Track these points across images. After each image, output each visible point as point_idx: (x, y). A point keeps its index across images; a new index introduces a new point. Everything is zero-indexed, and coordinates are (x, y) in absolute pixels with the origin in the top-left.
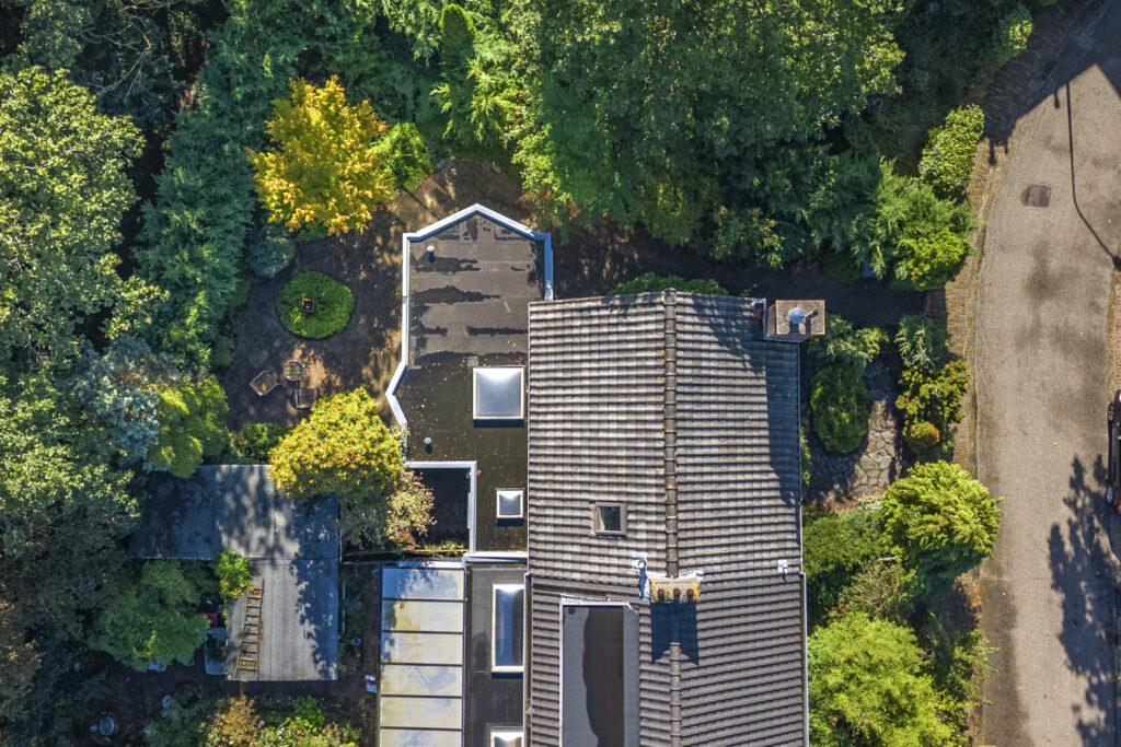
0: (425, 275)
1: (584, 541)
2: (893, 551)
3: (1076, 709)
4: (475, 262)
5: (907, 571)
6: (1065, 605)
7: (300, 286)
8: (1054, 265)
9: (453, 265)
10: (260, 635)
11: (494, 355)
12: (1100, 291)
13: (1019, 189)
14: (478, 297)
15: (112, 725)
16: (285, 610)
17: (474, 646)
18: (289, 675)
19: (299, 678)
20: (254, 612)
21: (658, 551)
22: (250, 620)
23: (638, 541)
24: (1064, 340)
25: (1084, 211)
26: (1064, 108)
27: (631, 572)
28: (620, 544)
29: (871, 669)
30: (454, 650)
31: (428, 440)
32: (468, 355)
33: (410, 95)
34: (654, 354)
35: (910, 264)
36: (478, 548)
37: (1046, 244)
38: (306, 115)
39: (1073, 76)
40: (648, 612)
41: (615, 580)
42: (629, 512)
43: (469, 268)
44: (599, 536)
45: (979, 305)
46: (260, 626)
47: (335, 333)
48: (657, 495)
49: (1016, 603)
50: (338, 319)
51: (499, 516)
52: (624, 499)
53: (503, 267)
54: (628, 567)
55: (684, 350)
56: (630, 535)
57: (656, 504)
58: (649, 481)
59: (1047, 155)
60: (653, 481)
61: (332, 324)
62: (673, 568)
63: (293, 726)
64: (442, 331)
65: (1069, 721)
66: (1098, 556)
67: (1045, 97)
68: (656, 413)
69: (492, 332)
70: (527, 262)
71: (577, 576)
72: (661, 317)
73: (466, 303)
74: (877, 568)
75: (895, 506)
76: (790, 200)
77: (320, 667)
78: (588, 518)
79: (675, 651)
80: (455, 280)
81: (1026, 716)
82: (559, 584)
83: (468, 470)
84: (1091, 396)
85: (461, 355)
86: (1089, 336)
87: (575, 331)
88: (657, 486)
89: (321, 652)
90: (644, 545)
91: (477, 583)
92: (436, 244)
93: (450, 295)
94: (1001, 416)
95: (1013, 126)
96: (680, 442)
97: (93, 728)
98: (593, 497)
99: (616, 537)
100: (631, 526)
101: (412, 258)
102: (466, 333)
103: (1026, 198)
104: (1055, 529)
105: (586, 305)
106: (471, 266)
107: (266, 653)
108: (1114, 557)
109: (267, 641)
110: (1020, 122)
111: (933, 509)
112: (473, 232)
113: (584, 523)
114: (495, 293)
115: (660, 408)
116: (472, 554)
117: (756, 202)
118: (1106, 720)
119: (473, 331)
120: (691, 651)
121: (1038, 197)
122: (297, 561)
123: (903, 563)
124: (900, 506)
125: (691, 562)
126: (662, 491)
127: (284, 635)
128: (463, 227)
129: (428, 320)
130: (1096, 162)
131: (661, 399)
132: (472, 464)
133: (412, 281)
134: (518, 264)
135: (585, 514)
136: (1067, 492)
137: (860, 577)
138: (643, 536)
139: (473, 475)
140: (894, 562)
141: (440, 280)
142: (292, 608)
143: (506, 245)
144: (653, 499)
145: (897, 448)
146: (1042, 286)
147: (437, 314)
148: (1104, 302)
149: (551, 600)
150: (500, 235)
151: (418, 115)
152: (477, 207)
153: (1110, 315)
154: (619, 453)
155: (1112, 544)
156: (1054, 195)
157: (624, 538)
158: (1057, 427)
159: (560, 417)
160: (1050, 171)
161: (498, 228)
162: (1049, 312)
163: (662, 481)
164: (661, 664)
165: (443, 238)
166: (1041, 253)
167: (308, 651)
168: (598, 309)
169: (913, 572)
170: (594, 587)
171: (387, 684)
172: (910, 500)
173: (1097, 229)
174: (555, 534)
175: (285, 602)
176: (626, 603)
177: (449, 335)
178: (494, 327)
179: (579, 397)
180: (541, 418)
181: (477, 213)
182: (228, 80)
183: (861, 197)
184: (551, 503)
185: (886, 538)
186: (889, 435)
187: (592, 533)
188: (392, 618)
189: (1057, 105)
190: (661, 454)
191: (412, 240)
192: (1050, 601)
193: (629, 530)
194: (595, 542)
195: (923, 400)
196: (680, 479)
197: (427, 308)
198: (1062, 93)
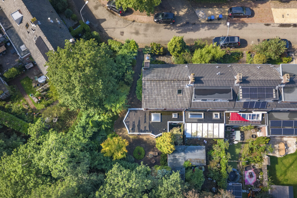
0: (136, 130)
1: (183, 97)
2: (182, 54)
3: (205, 30)
4: (133, 122)
5: (185, 52)
6: (189, 31)
7: (136, 155)
8: (134, 31)
9: (134, 126)
10: (198, 159)
11: (149, 118)
12: (138, 24)
13: (121, 36)
14: (139, 121)
15: (214, 188)
16: (193, 155)
17: (199, 121)
18: (205, 154)
19: (205, 152)
20: (194, 160)
21: (186, 82)
22: (195, 161)
23: (184, 86)
24: (146, 30)
25: (125, 26)
26: (108, 29)
27: (189, 88)
28: (184, 90)
29: (202, 56)
30: (200, 125)
31: (164, 129)
32: (149, 123)
33: (102, 137)
34: (153, 83)
35: (135, 49)
36: (183, 121)
37: (130, 32)
38: (107, 150)
39: (102, 28)
40: (195, 84)
41: (190, 91)
42: (179, 88)
43: (134, 123)
44: (183, 94)
45: (140, 43)
46: (196, 159)
47: (144, 149)
48: (176, 82)
49: (189, 38)
50: (142, 149)
51: (177, 117)
52: (177, 89)
53: (134, 117)
54: (188, 88)
55: (152, 78)
56: (183, 88)
57: (178, 83)
58: (174, 84)
59: (115, 32)
60: (174, 83)
61: (142, 150)
62: (189, 80)
63: (213, 155)
64: (145, 127)
65: (208, 31)
66: (181, 26)
67: (105, 32)
68: (163, 82)
69: (145, 119)
70: (133, 113)
71: (189, 98)
72: (147, 81)
73: (140, 123)
74: (185, 57)
75: (175, 53)
76: (124, 69)
77: (203, 149)
78: (179, 96)
79: (202, 79)
80: (136, 125)
81: (207, 37)
82: (190, 102)
83: (169, 123)
84: (155, 26)
85: (149, 124)
86: (145, 26)
87: (148, 99)
88: (175, 82)
89: (201, 149)
90: (185, 85)
91: (188, 121)
92: (130, 128)
93: (139, 126)
94: (158, 40)
95: (110, 37)
96: (168, 78)
97: (214, 191)
98: (176, 95)
99: (183, 91)
100: (181, 88)
101: (132, 132)
102: (146, 123)
103: (122, 35)
104: (177, 32)
105: (143, 97)
106: (134, 122)
107: (201, 158)
108: (181, 24)
109: (199, 158)
110: (109, 36)
111: (176, 46)
112: (128, 122)
113: (180, 97)
114: (138, 118)
115: (162, 81)
116: (184, 122)
117: (124, 74)
118: (208, 26)
119: (145, 122)
120: (202, 77)
121: (122, 33)
122: (185, 153)
123: (184, 53)
124: (175, 52)
125: (187, 77)
126: (176, 81)
127: (198, 155)
128: (127, 124)
129: (143, 129)
130: (117, 24)
131: (160, 81)
132: (168, 122)
133: (136, 132)
134: (134, 114)
135: (179, 97)
136: (170, 30)
137: (186, 60)
138: (183, 85)
139: (170, 122)
140: (184, 54)
141: (136, 128)
142: (193, 154)
143: (130, 116)
144: (177, 83)
145: (164, 56)
146: (137, 33)
147: (142, 128)
148: (140, 24)
149: (193, 104)
150: (128, 117)
151: (106, 135)
152: (124, 121)
153: (142, 23)
154: (169, 90)
155: (179, 24)
156: (122, 31)
157: (183, 89)
158: (160, 31)
159: (162, 102)
160: (118, 31)
161: (127, 118)
162: (141, 32)
163: (174, 81)
164: (204, 82)
165: (129, 127)
166: (132, 33)
167: (200, 151)
168: (144, 94)
169: (186, 51)
170: (191, 95)
171: (206, 136)
172: (174, 50)
173: (128, 24)
174: (182, 103)
175: (192, 155)
176: (194, 89)
177: (145, 126)
178: (144, 118)
179: (159, 98)
180: (162, 106)
181: (125, 121)
182: (101, 164)
183: (123, 57)
184: (176, 104)
185: (180, 55)
186: (162, 57)
187: (182, 95)
188: (194, 136)
189: (107, 30)
190: (170, 81)
191: (129, 132)
192: (189, 33)
193: (182, 88)
194: (183, 95)
195: (157, 50)
196: (174, 78)
197: (141, 130)
198: (105, 29)
